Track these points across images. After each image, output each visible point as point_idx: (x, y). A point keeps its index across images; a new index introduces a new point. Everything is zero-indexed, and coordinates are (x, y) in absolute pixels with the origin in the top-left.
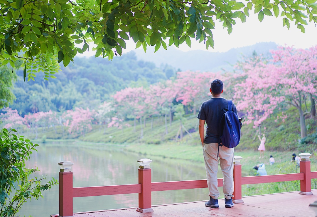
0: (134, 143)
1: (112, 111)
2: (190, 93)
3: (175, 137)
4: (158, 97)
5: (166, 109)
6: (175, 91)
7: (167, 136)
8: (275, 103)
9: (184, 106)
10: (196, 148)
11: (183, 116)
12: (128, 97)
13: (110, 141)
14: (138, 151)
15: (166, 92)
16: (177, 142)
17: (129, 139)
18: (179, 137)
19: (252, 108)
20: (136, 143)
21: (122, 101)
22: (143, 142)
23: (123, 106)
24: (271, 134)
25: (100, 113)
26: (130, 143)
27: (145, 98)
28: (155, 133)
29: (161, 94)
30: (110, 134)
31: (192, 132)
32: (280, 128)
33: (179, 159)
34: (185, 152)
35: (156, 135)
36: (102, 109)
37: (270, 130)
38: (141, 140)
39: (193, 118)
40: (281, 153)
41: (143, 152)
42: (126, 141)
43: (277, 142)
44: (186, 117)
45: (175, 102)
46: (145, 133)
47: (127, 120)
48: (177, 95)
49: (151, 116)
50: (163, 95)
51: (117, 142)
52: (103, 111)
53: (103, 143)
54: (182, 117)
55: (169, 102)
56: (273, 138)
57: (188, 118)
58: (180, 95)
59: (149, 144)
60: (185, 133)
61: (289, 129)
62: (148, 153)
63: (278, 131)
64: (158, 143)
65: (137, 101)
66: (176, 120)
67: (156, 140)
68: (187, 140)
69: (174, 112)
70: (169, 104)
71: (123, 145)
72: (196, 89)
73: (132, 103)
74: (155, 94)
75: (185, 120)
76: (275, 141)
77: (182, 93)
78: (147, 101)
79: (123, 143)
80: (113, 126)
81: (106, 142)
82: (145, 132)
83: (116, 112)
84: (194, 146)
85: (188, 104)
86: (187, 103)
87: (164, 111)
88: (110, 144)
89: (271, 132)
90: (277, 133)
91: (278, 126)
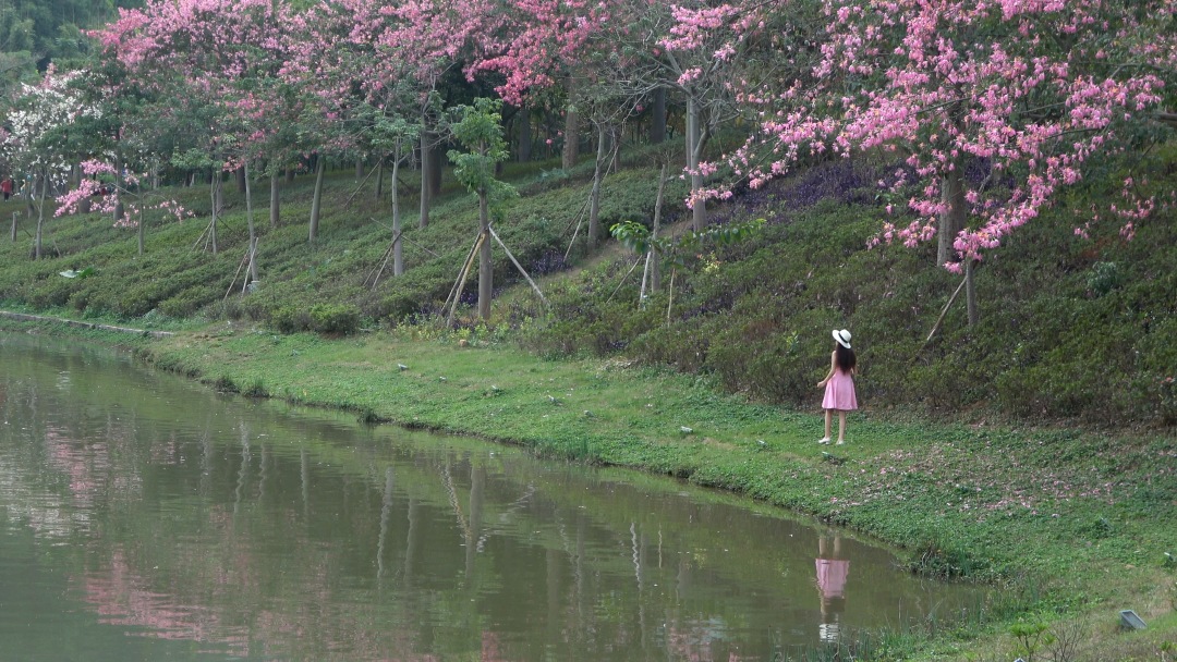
0: (200, 317)
1: (90, 118)
2: (545, 33)
3: (443, 293)
4: (356, 48)
5: (398, 124)
6: (456, 18)
7: (396, 288)
8: (1098, 117)
9: (508, 113)
10: (567, 367)
11: (500, 171)
12: (181, 39)
13: (61, 300)
14: (215, 376)
15: (406, 20)
16: (457, 325)
17: (172, 293)
18: (470, 294)
19: (944, 144)
20: (215, 317)
21: (149, 62)
22: (255, 314)
23: (152, 98)
24: (1040, 309)
25: (19, 130)
26: (180, 314)
27: (282, 56)
28: (331, 263)
29: (376, 32)
30: (67, 259)
31: (549, 271)
32: (1092, 277)
33: (461, 433)
34: (499, 393)
35: (335, 275)
36: (28, 104)
37: (1033, 287)
38: (240, 301)
39: (556, 185)
40: (1104, 438)
41: (246, 377)
42: (153, 303)
43: (1077, 364)
44: (513, 177)
45: (457, 86)
46: (267, 260)
47: (174, 177)
48: (470, 45)
49: (312, 162)
50: (389, 39)
51: (100, 309)
52: (34, 118)
53: (22, 311)
54: (490, 178)
55: (418, 86)
56: (1054, 338)
57: (527, 183)
58: (487, 44)
59: (287, 327)
60: (505, 276)
61: (1150, 282)
62: (274, 385)
63: (1083, 296)
64: (340, 328)
65: (234, 71)
66: (458, 190)
67: (332, 309)
68: (516, 318)
69: (445, 147)
70: (421, 98)
71: (134, 329)
72: (583, 12)
73: (205, 80)
74: (343, 30)
75: (507, 197)
76: (1068, 357)
77: (501, 33)
78: (296, 72)
79: (140, 313)
80: (84, 206)
81: (40, 304)
82: (268, 255)
83: (109, 127)
84: (554, 357)
85: (532, 99)
86: (524, 91)
87: (391, 135)
88: (63, 317)
89: (1041, 298)
90: (1079, 306)
91: (1083, 261)
